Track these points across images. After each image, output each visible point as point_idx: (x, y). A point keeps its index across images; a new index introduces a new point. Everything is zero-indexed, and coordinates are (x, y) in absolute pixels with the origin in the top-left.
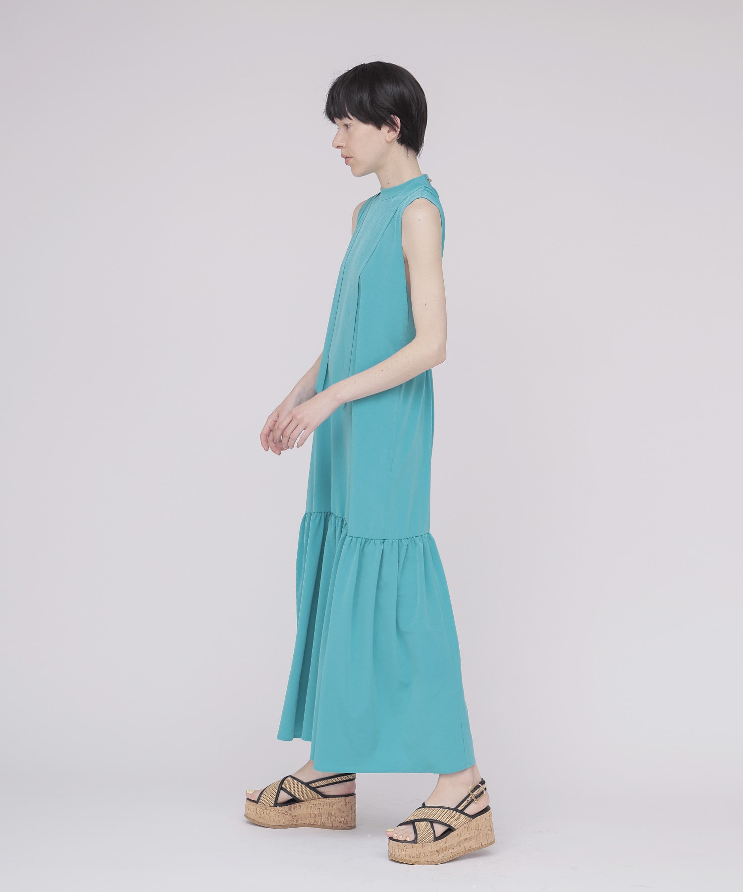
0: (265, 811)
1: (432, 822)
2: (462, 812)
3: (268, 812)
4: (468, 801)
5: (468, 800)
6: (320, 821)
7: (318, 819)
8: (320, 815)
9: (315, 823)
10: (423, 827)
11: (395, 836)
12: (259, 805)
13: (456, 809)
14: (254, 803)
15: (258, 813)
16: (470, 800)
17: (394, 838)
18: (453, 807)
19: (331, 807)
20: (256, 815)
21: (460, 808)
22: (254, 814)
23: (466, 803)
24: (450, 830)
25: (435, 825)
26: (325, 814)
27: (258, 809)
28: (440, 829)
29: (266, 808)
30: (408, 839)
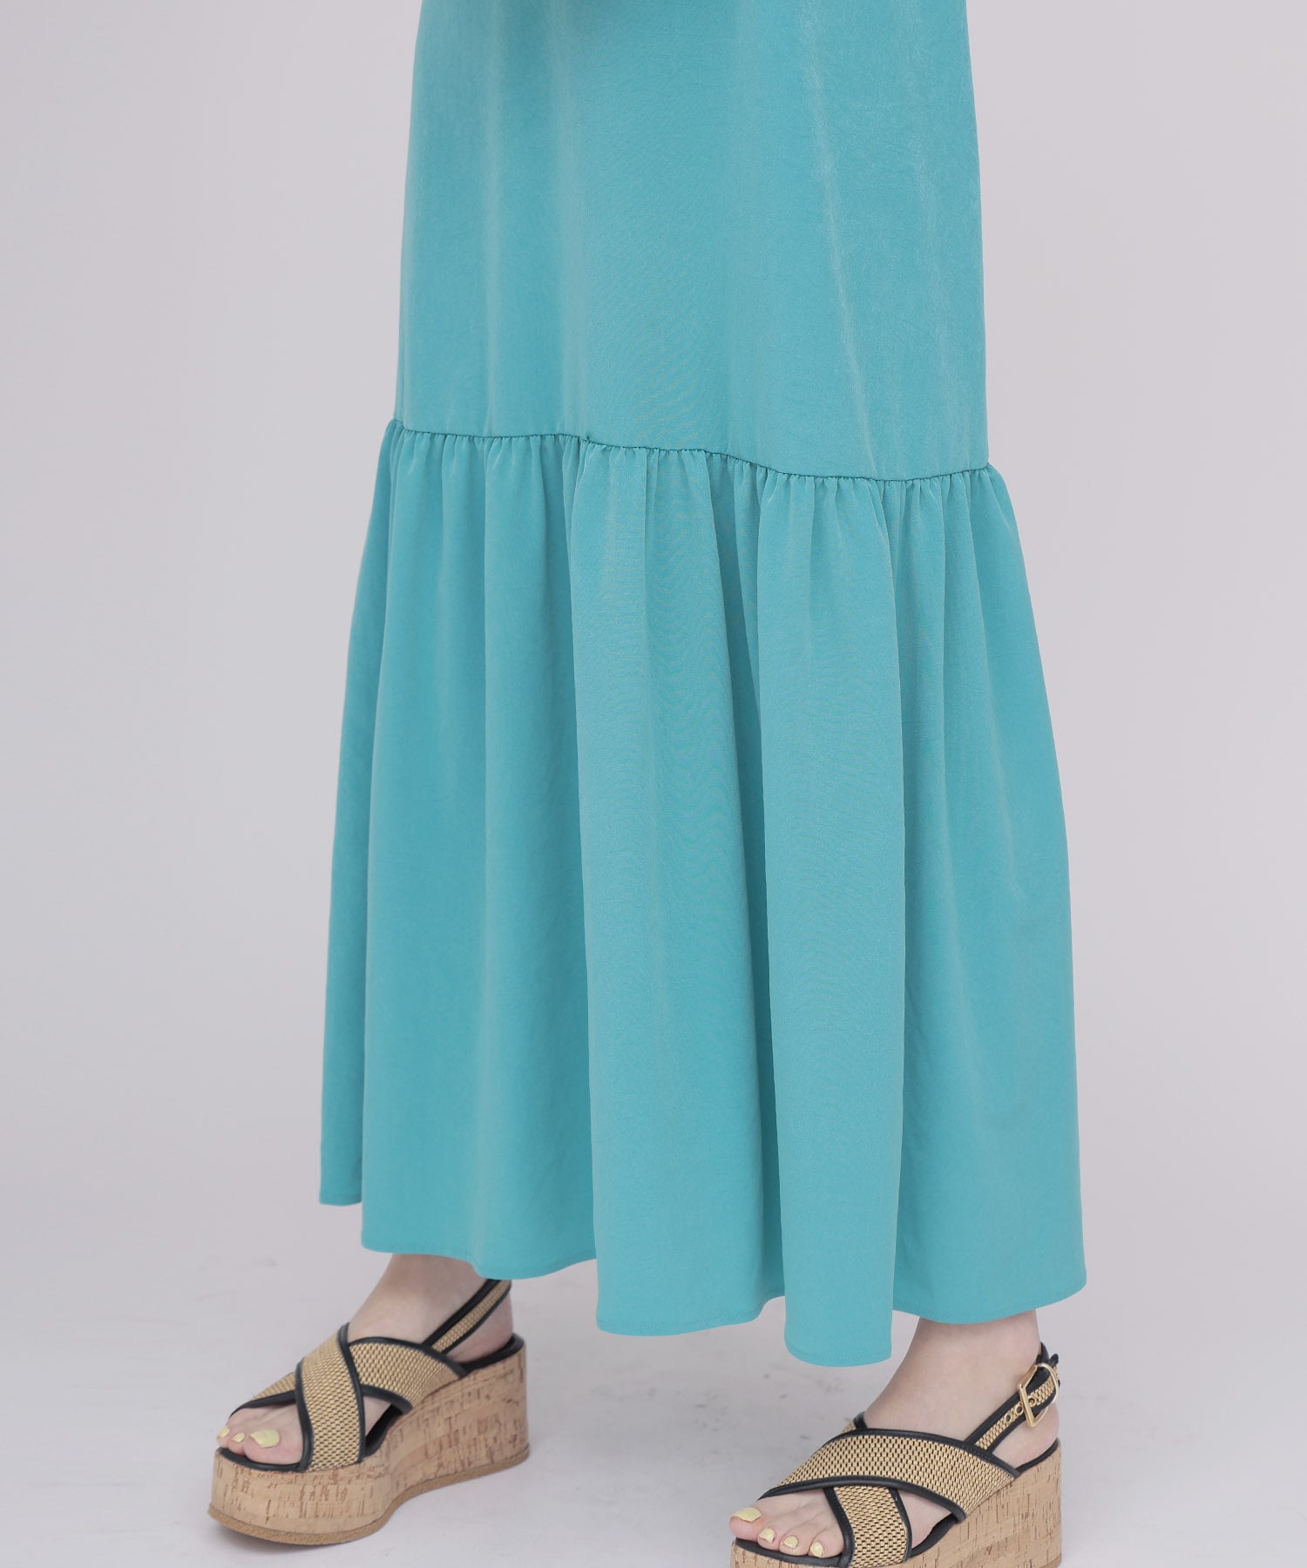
0: (332, 1489)
1: (897, 1488)
2: (988, 1456)
3: (342, 1488)
4: (1009, 1418)
5: (1006, 1413)
6: (451, 1458)
7: (449, 1455)
8: (453, 1439)
9: (442, 1472)
10: (864, 1505)
11: (767, 1538)
12: (308, 1475)
13: (969, 1445)
14: (290, 1476)
15: (309, 1505)
16: (1014, 1418)
17: (762, 1543)
18: (962, 1436)
19: (483, 1399)
20: (303, 1514)
21: (984, 1443)
22: (293, 1512)
23: (1002, 1424)
24: (954, 1517)
25: (909, 1501)
26: (467, 1430)
27: (309, 1489)
28: (925, 1516)
29: (335, 1476)
30: (817, 1550)
